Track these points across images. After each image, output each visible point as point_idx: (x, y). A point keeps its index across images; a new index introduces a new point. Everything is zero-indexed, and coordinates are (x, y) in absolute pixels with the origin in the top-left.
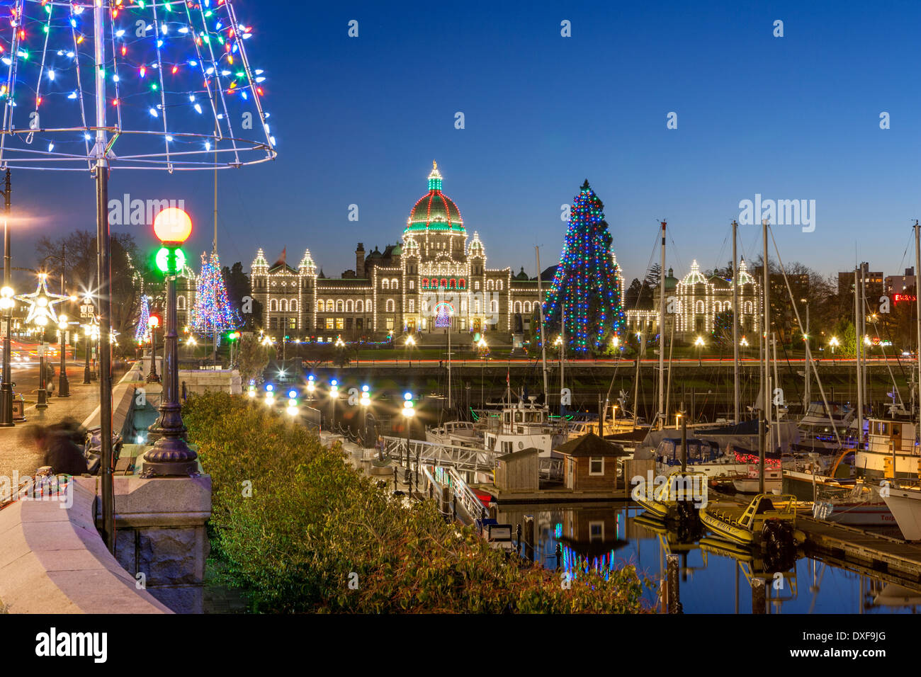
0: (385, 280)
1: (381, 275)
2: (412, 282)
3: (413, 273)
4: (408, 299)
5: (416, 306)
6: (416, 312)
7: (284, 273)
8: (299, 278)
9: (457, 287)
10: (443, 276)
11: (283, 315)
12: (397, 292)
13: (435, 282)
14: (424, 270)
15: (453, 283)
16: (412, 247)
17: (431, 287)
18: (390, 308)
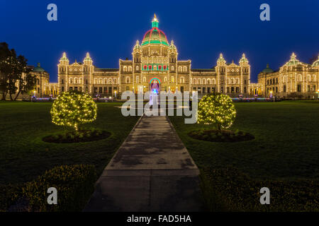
0: (124, 67)
1: (123, 64)
2: (137, 67)
3: (138, 62)
4: (135, 76)
5: (140, 80)
6: (140, 83)
7: (76, 64)
8: (82, 66)
9: (162, 69)
10: (154, 64)
11: (76, 86)
12: (131, 73)
13: (150, 67)
14: (144, 61)
15: (160, 67)
16: (138, 48)
17: (148, 69)
18: (128, 81)
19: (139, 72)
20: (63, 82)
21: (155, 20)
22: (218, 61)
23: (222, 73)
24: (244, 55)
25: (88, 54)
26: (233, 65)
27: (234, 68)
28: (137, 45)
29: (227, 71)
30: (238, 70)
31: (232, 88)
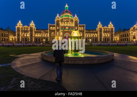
0: (51, 28)
1: (50, 26)
2: (58, 27)
3: (58, 25)
4: (57, 32)
5: (59, 34)
6: (59, 36)
7: (26, 26)
8: (29, 27)
9: (71, 29)
10: (67, 26)
11: (26, 38)
12: (54, 31)
13: (65, 28)
14: (61, 24)
15: (70, 28)
16: (58, 17)
17: (63, 29)
18: (53, 35)
19: (59, 30)
20: (19, 35)
21: (67, 6)
22: (98, 25)
23: (101, 31)
24: (111, 22)
25: (32, 21)
26: (105, 27)
27: (106, 29)
28: (58, 16)
29: (103, 30)
30: (108, 30)
31: (105, 39)
